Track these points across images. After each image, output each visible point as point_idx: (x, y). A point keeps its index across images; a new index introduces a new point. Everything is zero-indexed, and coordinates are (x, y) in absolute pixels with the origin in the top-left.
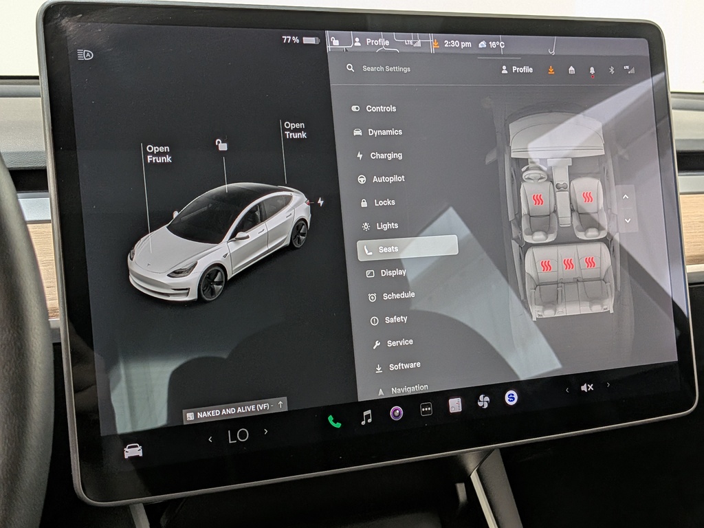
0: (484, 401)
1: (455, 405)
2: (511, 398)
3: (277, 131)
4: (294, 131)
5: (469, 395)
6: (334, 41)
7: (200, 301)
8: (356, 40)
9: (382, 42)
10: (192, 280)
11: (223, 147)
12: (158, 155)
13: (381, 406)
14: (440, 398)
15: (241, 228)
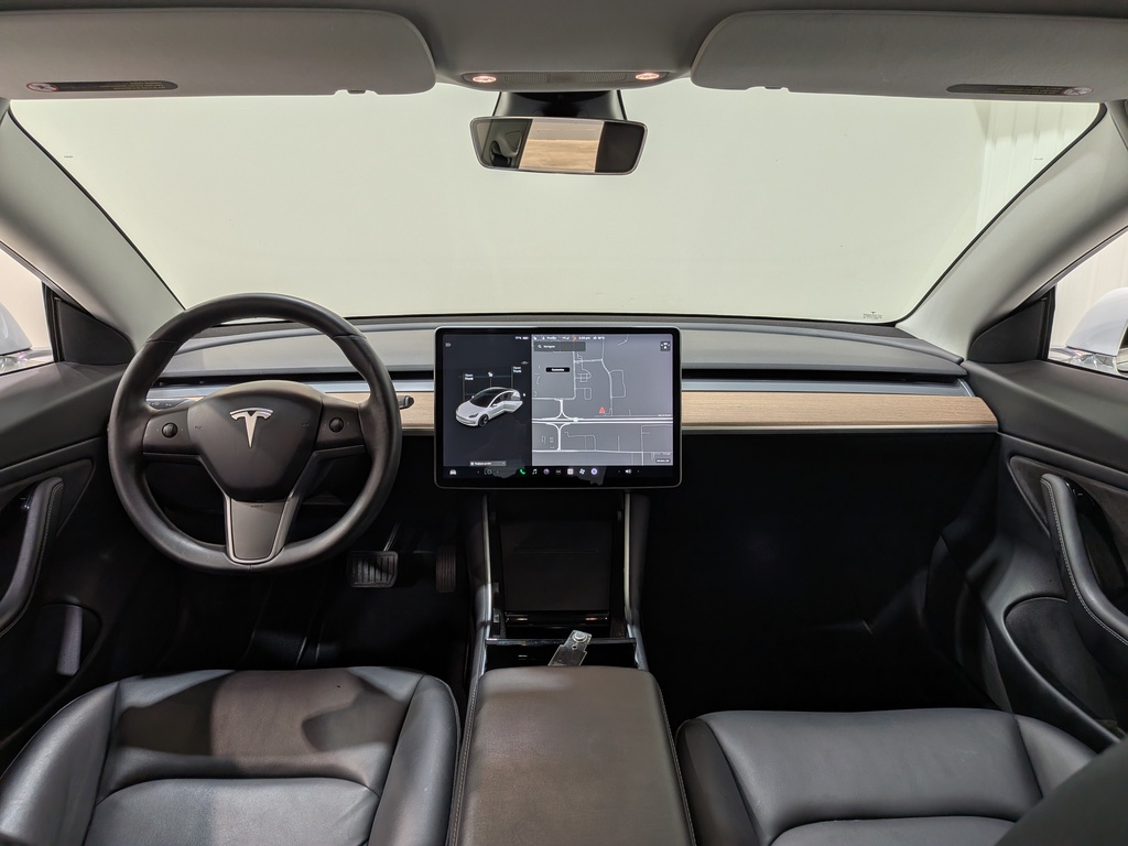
0: (582, 472)
1: (570, 472)
2: (594, 472)
3: (510, 370)
4: (517, 370)
5: (577, 469)
6: (535, 338)
7: (479, 426)
8: (543, 338)
9: (553, 338)
10: (477, 419)
11: (491, 375)
12: (469, 377)
13: (541, 469)
14: (564, 469)
15: (496, 402)
